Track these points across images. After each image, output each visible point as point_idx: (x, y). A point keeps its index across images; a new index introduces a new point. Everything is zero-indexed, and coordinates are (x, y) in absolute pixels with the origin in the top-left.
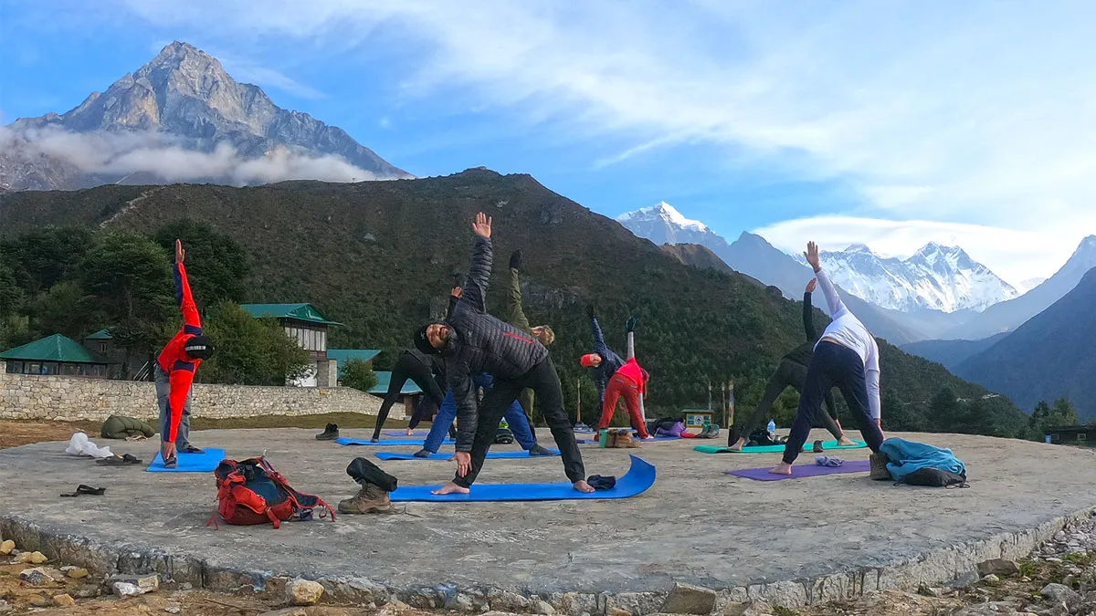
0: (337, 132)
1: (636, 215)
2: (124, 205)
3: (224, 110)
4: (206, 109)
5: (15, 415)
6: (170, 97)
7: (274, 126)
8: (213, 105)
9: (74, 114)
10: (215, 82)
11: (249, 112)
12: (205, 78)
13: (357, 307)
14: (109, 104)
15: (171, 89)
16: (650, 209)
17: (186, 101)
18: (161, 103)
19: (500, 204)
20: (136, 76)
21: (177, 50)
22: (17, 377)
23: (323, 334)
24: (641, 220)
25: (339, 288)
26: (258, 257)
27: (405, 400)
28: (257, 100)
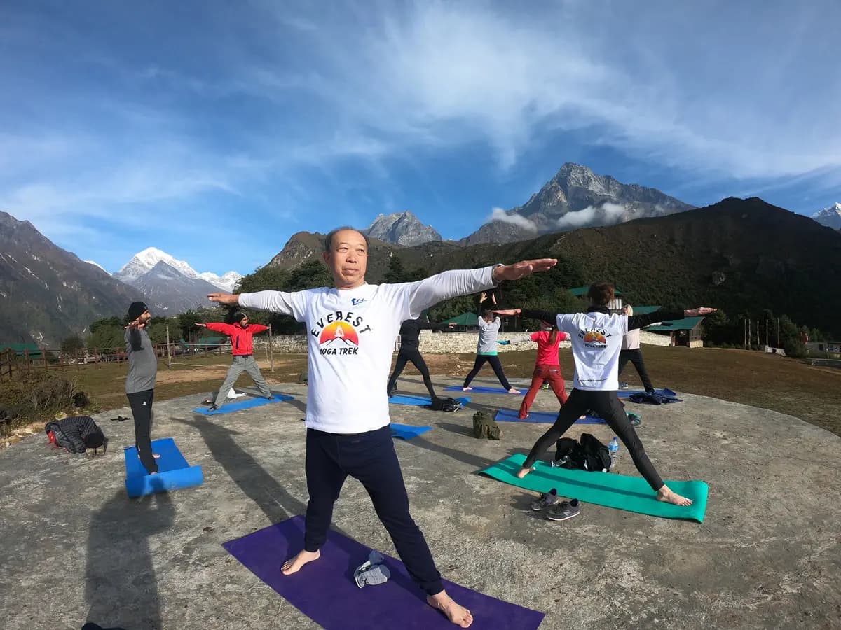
0: (654, 191)
1: (822, 213)
2: (555, 243)
3: (597, 191)
4: (587, 191)
5: (437, 351)
6: (570, 189)
7: (622, 194)
8: (590, 189)
9: (528, 205)
10: (589, 178)
11: (608, 190)
12: (584, 177)
13: (674, 280)
14: (542, 198)
15: (569, 185)
16: (830, 208)
17: (577, 190)
18: (566, 193)
19: (744, 216)
20: (551, 183)
21: (568, 167)
22: (437, 334)
23: (620, 300)
24: (825, 216)
25: (663, 271)
26: (621, 259)
27: (671, 334)
28: (611, 182)
